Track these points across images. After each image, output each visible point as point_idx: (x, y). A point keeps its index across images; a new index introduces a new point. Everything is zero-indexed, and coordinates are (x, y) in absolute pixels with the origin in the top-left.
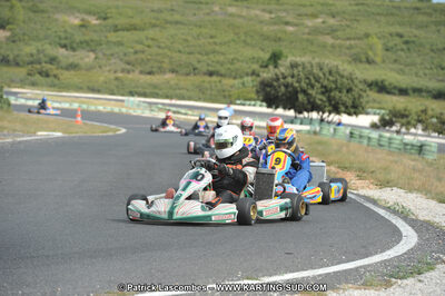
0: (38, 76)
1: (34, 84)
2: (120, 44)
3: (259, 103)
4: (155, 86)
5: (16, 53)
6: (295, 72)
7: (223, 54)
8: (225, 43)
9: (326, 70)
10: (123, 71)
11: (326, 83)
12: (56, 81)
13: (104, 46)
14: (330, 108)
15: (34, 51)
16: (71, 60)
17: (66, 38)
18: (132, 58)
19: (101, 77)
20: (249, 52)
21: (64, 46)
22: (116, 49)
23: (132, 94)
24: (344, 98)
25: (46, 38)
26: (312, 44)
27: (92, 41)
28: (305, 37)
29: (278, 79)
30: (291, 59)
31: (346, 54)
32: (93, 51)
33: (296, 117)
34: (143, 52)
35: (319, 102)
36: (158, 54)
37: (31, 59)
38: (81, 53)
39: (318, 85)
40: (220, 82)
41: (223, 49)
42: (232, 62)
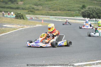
0: (30, 12)
1: (29, 14)
2: (48, 4)
3: (81, 17)
4: (56, 14)
5: (25, 7)
6: (90, 10)
7: (71, 6)
8: (72, 3)
9: (97, 9)
10: (49, 10)
11: (97, 12)
12: (34, 13)
13: (44, 5)
14: (98, 18)
15: (29, 6)
16: (37, 8)
17: (36, 3)
18: (50, 7)
19: (44, 12)
20: (77, 5)
21: (35, 5)
22: (47, 6)
23: (51, 15)
25: (31, 3)
26: (92, 3)
27: (42, 4)
28: (90, 1)
29: (86, 11)
30: (88, 7)
31: (100, 5)
32: (41, 6)
33: (90, 20)
34: (53, 6)
35: (95, 16)
36: (56, 6)
37: (28, 8)
38: (39, 7)
39: (95, 12)
40: (71, 12)
41: (71, 5)
42: (73, 8)
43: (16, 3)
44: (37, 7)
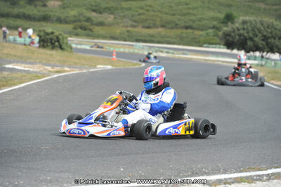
0: (79, 30)
1: (77, 35)
2: (129, 9)
3: (222, 46)
4: (152, 36)
5: (66, 15)
6: (245, 27)
7: (194, 15)
8: (195, 8)
9: (266, 25)
10: (132, 26)
11: (265, 33)
12: (90, 33)
13: (119, 11)
14: (268, 49)
15: (77, 14)
16: (99, 20)
17: (96, 6)
18: (137, 18)
19: (118, 31)
20: (211, 14)
21: (94, 11)
22: (127, 13)
23: (138, 41)
24: (277, 43)
25: (84, 5)
26: (251, 8)
27: (112, 7)
28: (247, 4)
29: (234, 31)
30: (241, 18)
31: (273, 15)
32: (112, 13)
34: (144, 14)
35: (261, 46)
36: (153, 16)
37: (75, 19)
38: (105, 15)
39: (260, 35)
40: (193, 33)
41: (194, 12)
42: (200, 20)
43: (41, 3)
44: (99, 15)
